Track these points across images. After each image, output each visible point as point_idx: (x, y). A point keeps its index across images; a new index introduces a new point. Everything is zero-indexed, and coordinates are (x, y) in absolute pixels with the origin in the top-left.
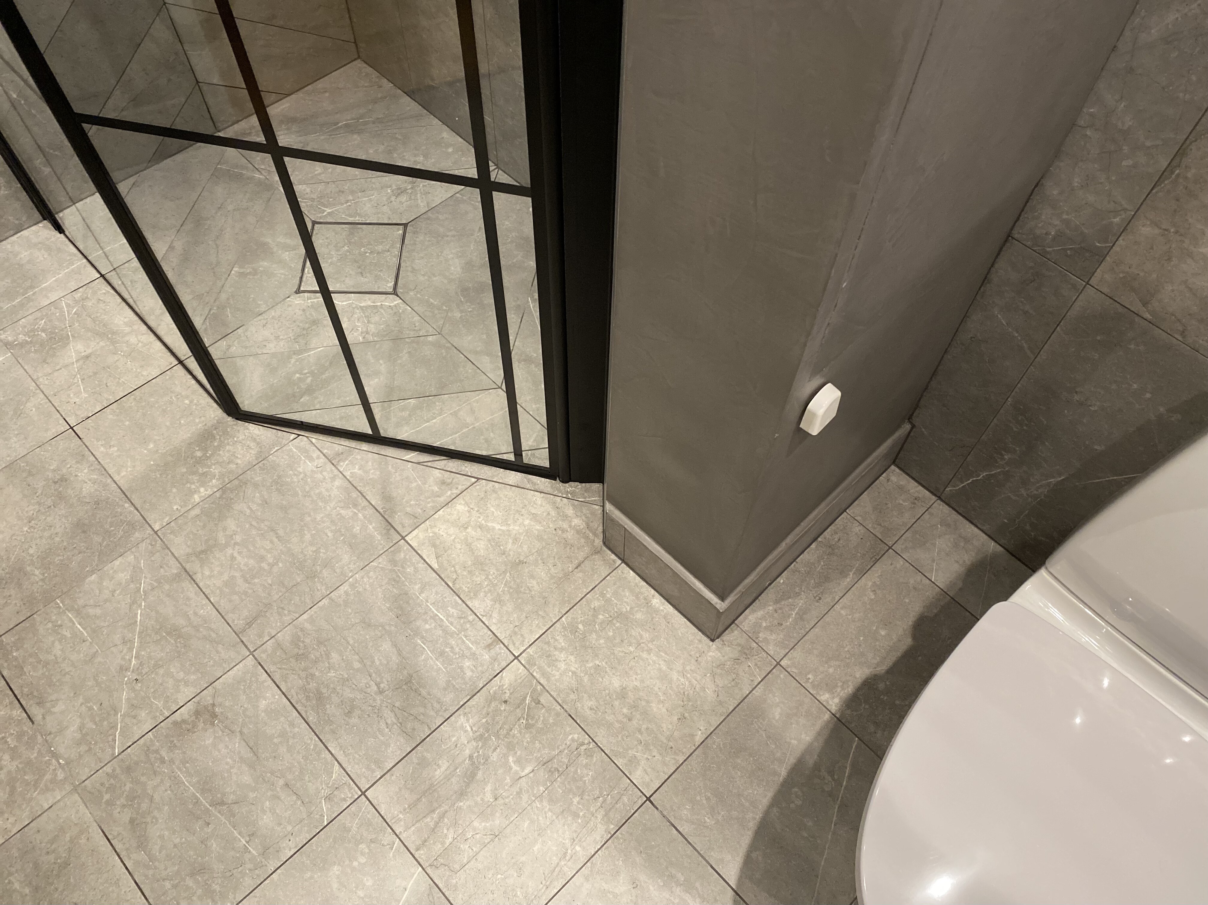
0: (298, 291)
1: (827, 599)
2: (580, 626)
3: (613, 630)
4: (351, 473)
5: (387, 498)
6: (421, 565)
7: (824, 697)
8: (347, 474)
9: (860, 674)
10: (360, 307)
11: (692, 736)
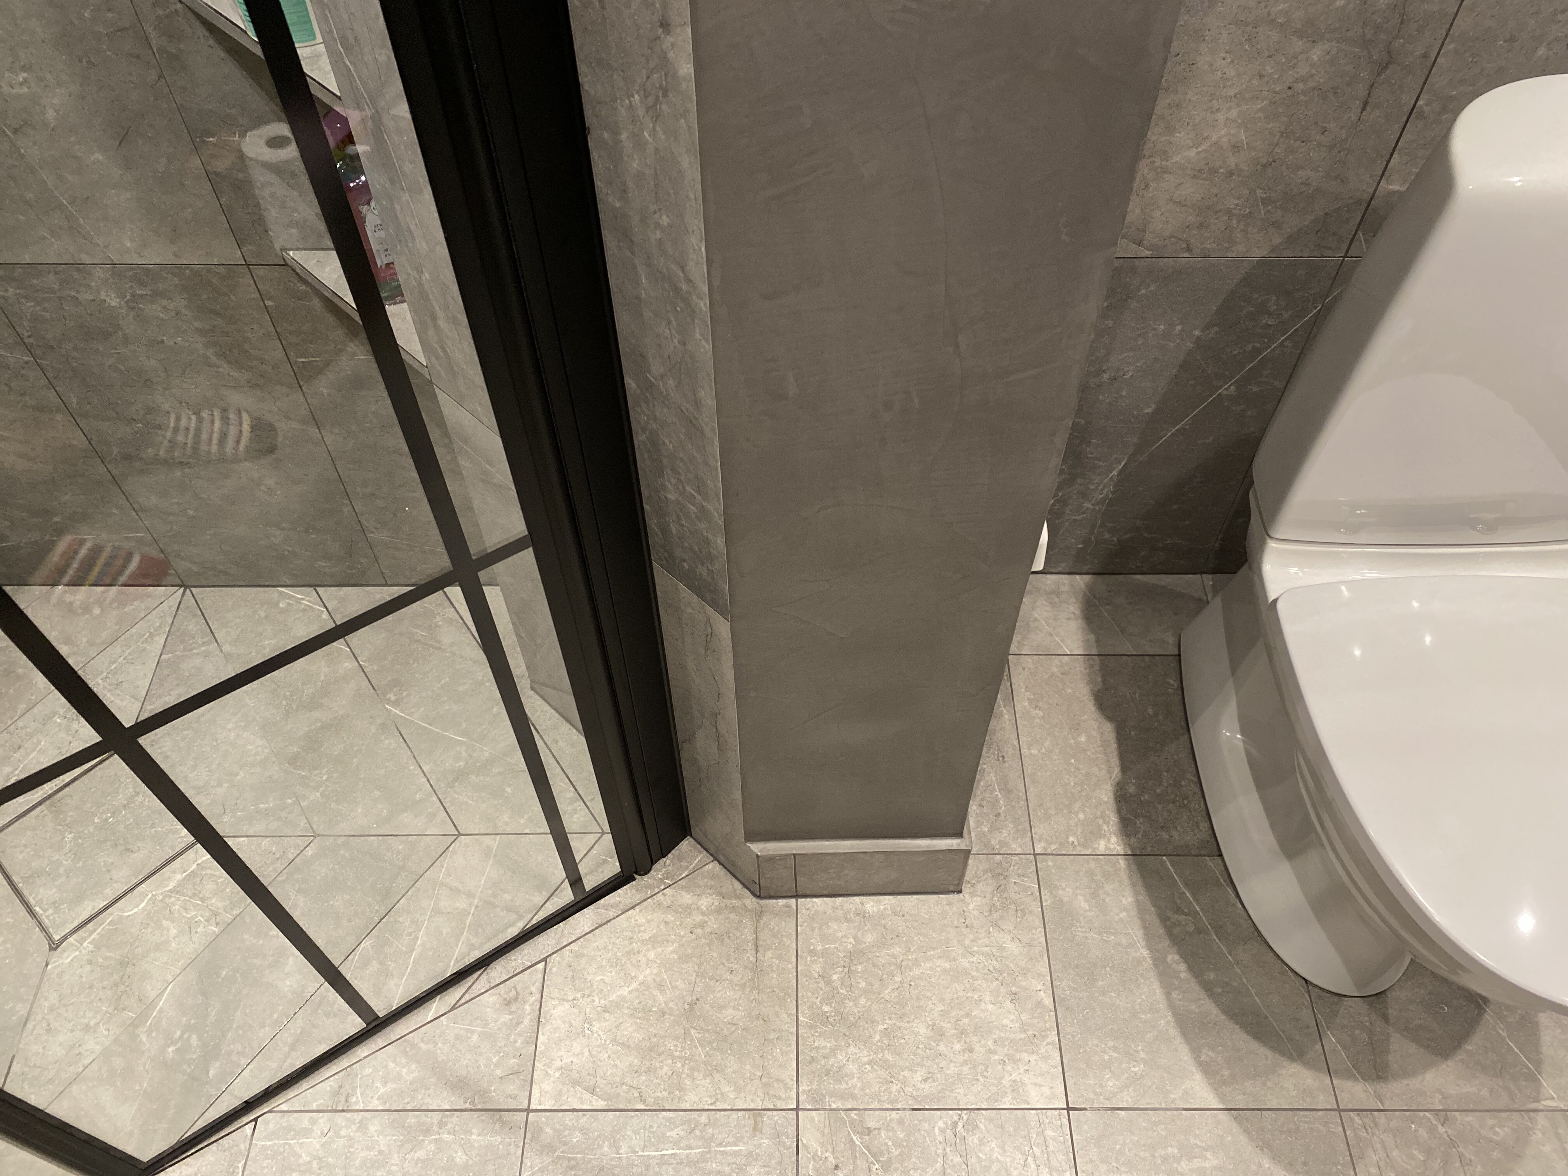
0: (54, 946)
1: (1010, 752)
2: (826, 1008)
3: (861, 978)
4: (378, 1099)
5: (458, 1085)
6: (584, 1119)
7: (1101, 846)
8: (375, 1104)
9: (1106, 795)
10: (171, 891)
11: (1039, 1004)
